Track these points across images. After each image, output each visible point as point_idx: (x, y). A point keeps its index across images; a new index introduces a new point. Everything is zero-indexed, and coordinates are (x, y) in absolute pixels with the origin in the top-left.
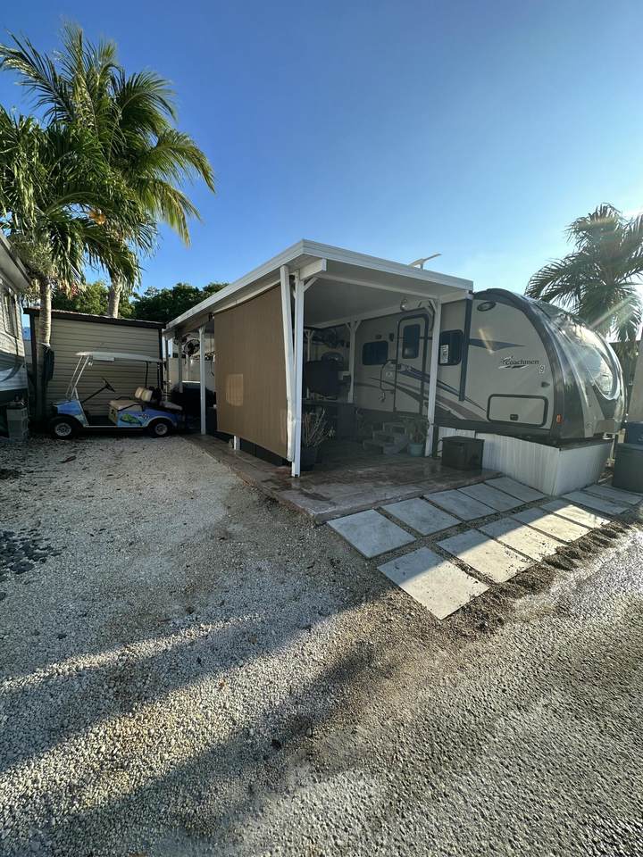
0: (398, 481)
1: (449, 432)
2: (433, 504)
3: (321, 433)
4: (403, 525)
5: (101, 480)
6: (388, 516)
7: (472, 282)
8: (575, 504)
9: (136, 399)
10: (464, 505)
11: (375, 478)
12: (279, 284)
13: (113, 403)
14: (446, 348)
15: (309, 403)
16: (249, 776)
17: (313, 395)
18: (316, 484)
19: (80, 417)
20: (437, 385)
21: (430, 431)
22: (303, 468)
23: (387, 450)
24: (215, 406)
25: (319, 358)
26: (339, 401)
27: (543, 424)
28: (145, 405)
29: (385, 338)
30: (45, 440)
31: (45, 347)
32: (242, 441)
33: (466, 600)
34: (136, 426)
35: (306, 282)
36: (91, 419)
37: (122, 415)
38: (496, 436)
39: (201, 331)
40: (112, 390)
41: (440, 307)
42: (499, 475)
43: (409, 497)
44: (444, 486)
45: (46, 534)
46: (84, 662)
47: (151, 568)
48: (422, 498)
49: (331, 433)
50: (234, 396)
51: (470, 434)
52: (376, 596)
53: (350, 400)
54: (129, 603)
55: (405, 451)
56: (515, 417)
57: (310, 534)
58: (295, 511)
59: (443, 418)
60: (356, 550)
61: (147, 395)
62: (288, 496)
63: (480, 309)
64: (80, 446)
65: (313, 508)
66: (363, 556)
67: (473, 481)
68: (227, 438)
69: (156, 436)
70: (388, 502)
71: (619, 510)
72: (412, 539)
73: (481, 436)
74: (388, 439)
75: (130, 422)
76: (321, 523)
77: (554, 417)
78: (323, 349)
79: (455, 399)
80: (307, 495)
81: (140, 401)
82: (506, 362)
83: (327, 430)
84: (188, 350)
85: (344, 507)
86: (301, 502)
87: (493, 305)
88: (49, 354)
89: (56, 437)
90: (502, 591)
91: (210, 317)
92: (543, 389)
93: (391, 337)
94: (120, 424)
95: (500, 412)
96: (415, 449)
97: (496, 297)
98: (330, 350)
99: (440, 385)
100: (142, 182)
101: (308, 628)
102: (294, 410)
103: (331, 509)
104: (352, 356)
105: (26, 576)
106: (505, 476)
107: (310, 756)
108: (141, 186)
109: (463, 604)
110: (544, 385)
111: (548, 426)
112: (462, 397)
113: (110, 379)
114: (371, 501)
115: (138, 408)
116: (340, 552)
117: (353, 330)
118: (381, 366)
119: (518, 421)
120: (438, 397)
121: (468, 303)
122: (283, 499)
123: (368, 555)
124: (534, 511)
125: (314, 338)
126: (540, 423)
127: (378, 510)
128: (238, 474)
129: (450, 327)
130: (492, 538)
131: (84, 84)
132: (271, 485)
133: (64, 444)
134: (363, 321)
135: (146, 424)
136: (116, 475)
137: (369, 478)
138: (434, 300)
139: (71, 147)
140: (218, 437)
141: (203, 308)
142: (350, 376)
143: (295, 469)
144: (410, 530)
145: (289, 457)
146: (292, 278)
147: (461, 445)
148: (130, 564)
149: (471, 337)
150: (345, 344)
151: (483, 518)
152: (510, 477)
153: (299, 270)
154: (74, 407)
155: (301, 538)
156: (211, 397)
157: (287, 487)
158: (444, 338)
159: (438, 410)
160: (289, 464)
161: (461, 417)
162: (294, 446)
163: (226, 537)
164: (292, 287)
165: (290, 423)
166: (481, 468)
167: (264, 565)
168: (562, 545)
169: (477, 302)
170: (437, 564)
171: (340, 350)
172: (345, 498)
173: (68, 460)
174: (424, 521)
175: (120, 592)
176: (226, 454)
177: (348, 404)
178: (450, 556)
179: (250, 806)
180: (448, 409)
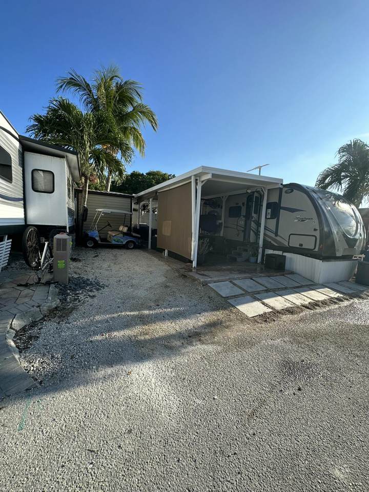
0: (241, 272)
1: (270, 252)
2: (256, 282)
3: (207, 249)
4: (240, 288)
5: (112, 264)
6: (235, 284)
7: (282, 180)
8: (329, 288)
9: (119, 231)
10: (271, 283)
11: (231, 271)
12: (191, 182)
13: (110, 232)
14: (269, 211)
15: (201, 236)
16: (182, 341)
17: (203, 231)
18: (203, 271)
19: (97, 239)
20: (265, 229)
21: (260, 250)
22: (198, 264)
23: (238, 260)
24: (156, 236)
25: (207, 214)
26: (216, 235)
27: (314, 249)
28: (124, 234)
29: (240, 204)
30: (83, 248)
31: (84, 207)
32: (169, 252)
33: (261, 313)
34: (120, 243)
35: (202, 182)
36: (102, 240)
37: (115, 238)
38: (292, 254)
39: (151, 200)
40: (111, 226)
41: (267, 191)
42: (292, 273)
43: (246, 278)
44: (263, 275)
45: (100, 280)
46: (128, 313)
47: (141, 293)
48: (252, 279)
49: (211, 249)
50: (166, 231)
51: (280, 253)
52: (225, 309)
53: (222, 235)
54: (137, 301)
55: (248, 260)
56: (301, 245)
57: (200, 288)
58: (194, 280)
59: (267, 245)
60: (219, 294)
61: (125, 230)
62: (191, 274)
63: (286, 192)
64: (98, 251)
65: (202, 278)
66: (221, 296)
67: (278, 274)
68: (162, 250)
69: (128, 249)
70: (235, 279)
71: (350, 292)
72: (243, 292)
73: (285, 254)
74: (240, 255)
75: (117, 241)
76: (205, 284)
77: (320, 245)
78: (209, 209)
79: (273, 235)
80: (199, 274)
81: (122, 232)
82: (297, 218)
83: (209, 247)
84: (142, 208)
85: (215, 279)
86: (197, 276)
87: (292, 191)
88: (86, 210)
89: (87, 247)
90: (278, 312)
91: (156, 193)
92: (315, 232)
93: (243, 204)
94: (114, 242)
95: (295, 242)
96: (253, 259)
97: (294, 187)
98: (212, 209)
99: (266, 228)
100: (126, 128)
101: (200, 314)
102: (195, 238)
103: (209, 279)
104: (223, 213)
105: (100, 291)
106: (296, 273)
107: (200, 340)
108: (125, 130)
109: (260, 314)
110: (315, 230)
111: (316, 249)
112: (276, 234)
113: (110, 221)
114: (227, 278)
115: (122, 235)
116: (212, 294)
117: (224, 200)
118: (237, 218)
119: (303, 247)
120: (265, 234)
121: (281, 189)
122: (189, 275)
123: (224, 296)
124: (305, 288)
125: (205, 203)
126: (313, 248)
127: (231, 282)
128: (169, 266)
129: (272, 200)
130: (280, 296)
131: (103, 86)
132: (184, 270)
133: (91, 250)
134: (230, 196)
135: (124, 243)
136: (117, 263)
137: (228, 270)
138: (264, 187)
139: (102, 121)
140: (157, 250)
141: (154, 190)
142: (222, 223)
143: (194, 264)
144: (244, 290)
145: (192, 259)
146: (196, 180)
147: (274, 257)
148: (133, 291)
149: (282, 206)
150: (220, 206)
151: (279, 289)
152: (299, 274)
153: (200, 177)
154: (95, 234)
155: (197, 289)
156: (154, 232)
157: (191, 271)
158: (269, 206)
159: (264, 240)
160: (191, 262)
161: (276, 245)
162: (194, 254)
163: (166, 287)
164: (196, 184)
165: (193, 243)
166: (284, 269)
167: (183, 296)
168: (312, 301)
169: (285, 189)
170: (252, 302)
171: (218, 210)
172: (215, 276)
173: (96, 256)
174: (251, 287)
175: (133, 298)
176: (162, 257)
177: (220, 237)
178: (258, 300)
179: (183, 346)
180: (270, 240)
